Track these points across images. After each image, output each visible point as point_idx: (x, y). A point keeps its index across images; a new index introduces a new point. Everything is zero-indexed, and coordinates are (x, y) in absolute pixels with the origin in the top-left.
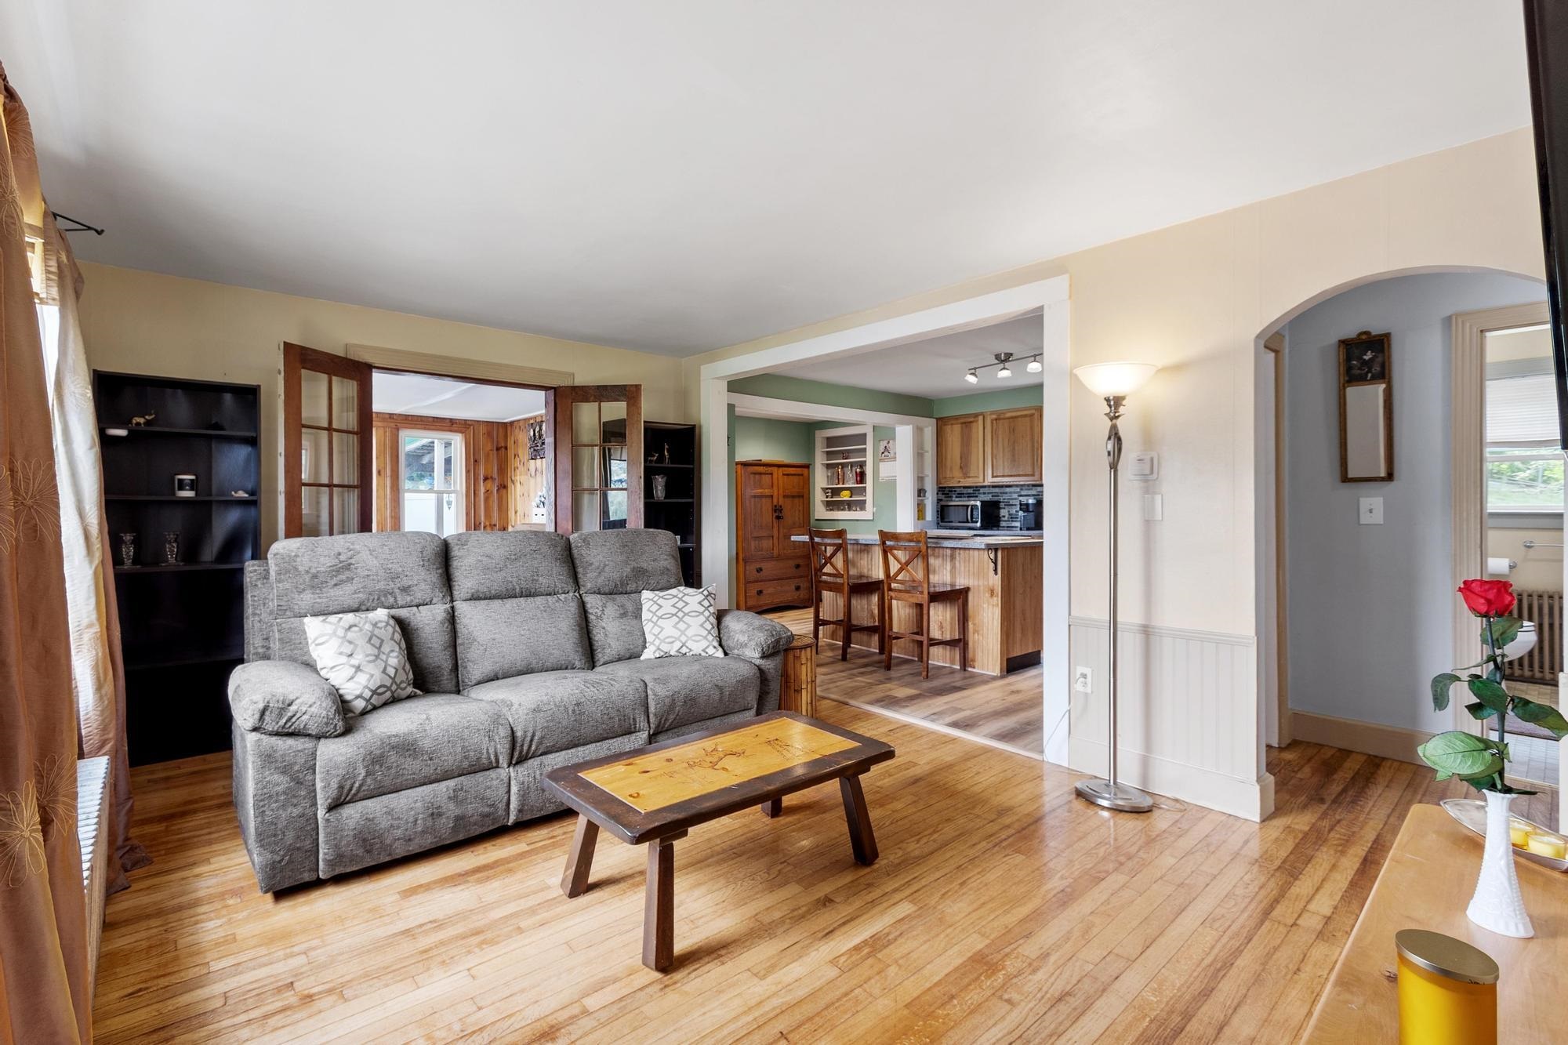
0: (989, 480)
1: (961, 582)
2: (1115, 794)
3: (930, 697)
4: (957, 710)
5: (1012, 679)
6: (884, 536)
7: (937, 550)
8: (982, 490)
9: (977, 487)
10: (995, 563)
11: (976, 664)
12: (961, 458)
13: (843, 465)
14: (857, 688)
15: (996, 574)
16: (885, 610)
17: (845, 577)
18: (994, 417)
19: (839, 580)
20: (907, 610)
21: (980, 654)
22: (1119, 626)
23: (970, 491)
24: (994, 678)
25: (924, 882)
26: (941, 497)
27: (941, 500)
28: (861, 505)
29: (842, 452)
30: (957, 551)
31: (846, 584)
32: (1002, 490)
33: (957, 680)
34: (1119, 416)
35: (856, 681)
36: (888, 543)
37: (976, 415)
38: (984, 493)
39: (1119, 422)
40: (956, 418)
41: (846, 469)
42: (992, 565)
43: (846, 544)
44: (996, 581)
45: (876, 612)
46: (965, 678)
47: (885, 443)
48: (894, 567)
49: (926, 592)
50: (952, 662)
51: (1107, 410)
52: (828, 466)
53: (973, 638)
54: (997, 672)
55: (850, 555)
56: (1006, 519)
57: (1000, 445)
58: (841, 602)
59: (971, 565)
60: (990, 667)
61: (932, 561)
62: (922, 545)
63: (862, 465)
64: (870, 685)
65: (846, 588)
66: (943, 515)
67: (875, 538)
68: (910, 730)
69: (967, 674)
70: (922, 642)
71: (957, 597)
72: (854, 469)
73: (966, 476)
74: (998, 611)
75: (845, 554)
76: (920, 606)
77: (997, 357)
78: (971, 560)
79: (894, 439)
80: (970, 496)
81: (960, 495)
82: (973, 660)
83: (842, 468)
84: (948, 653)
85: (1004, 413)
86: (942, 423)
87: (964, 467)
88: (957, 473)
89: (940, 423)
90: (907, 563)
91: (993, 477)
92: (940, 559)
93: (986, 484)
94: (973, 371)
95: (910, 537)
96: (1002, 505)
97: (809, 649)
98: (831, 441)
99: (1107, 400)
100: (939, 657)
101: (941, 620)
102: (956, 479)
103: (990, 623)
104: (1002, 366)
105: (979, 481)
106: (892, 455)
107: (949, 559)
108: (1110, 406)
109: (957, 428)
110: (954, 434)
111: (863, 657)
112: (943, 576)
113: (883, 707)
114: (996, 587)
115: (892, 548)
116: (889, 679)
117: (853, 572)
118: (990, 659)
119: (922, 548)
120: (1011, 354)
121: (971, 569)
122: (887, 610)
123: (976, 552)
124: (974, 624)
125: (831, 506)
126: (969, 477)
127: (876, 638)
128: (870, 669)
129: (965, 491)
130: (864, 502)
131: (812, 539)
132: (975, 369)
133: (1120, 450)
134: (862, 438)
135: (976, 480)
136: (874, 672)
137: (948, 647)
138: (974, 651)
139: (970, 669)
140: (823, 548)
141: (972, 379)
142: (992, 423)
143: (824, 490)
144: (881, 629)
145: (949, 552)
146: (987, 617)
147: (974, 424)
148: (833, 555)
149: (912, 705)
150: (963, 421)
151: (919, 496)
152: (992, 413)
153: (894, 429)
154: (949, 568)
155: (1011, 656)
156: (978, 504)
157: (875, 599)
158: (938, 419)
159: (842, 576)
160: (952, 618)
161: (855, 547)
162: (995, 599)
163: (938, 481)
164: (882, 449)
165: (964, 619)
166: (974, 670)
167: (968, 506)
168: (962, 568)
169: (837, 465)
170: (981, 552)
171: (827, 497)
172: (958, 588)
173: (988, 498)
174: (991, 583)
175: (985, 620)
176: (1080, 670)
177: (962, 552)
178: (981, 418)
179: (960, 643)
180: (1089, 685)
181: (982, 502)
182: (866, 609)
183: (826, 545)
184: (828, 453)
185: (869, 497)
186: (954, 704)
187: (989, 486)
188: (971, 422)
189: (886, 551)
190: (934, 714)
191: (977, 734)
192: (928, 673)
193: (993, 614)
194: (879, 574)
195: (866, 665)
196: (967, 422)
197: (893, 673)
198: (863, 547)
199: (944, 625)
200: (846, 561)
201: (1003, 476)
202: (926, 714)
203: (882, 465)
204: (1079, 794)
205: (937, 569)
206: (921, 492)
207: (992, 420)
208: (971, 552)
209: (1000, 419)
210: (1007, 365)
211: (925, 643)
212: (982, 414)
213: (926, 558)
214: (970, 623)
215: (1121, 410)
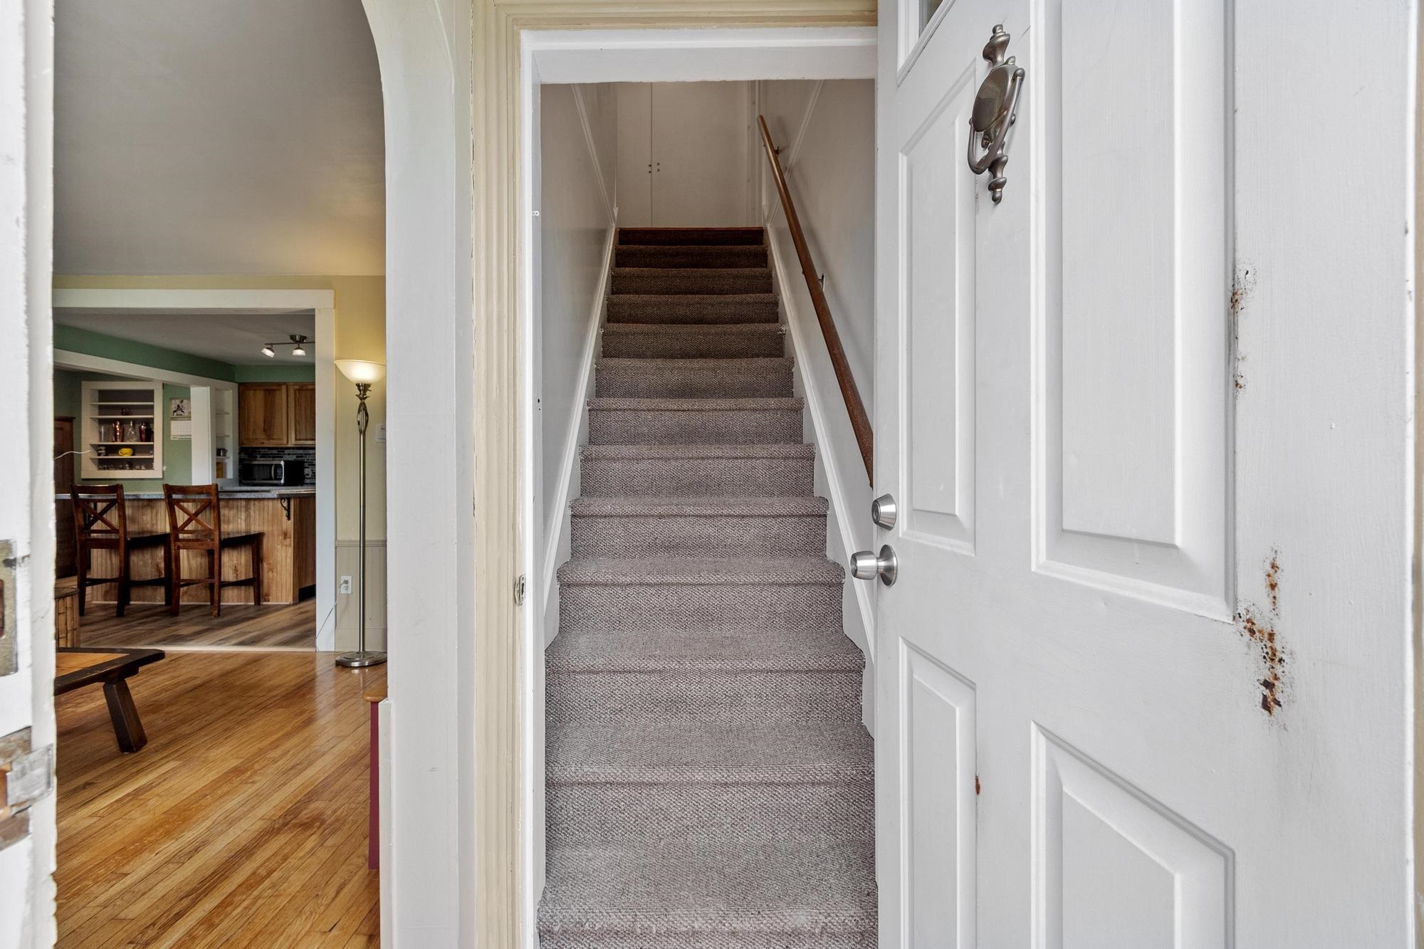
0: (292, 442)
1: (255, 529)
2: (364, 657)
3: (218, 629)
4: (245, 633)
5: (302, 604)
6: (169, 490)
7: (231, 502)
8: (286, 452)
9: (282, 448)
10: (288, 510)
11: (271, 598)
12: (265, 422)
13: (122, 422)
14: (134, 636)
15: (289, 519)
16: (172, 562)
17: (122, 531)
18: (297, 387)
19: (113, 536)
20: (199, 560)
21: (274, 588)
22: (366, 543)
23: (275, 452)
24: (287, 606)
25: (191, 746)
26: (243, 456)
27: (244, 459)
28: (148, 464)
29: (122, 407)
30: (252, 503)
31: (122, 540)
32: (306, 452)
33: (251, 613)
34: (366, 398)
35: (134, 631)
36: (174, 496)
37: (279, 385)
38: (289, 454)
39: (366, 401)
40: (260, 385)
41: (125, 426)
42: (285, 512)
43: (123, 500)
44: (289, 525)
45: (162, 565)
46: (259, 610)
47: (178, 402)
48: (181, 518)
49: (217, 539)
50: (247, 599)
51: (358, 393)
52: (101, 422)
53: (267, 576)
54: (290, 601)
55: (128, 512)
56: (310, 476)
57: (303, 413)
58: (116, 560)
59: (266, 513)
60: (284, 598)
61: (224, 512)
62: (213, 498)
63: (149, 423)
64: (152, 631)
65: (122, 544)
66: (247, 474)
67: (160, 493)
68: (193, 657)
69: (262, 607)
70: (213, 583)
71: (253, 542)
72: (137, 426)
73: (269, 437)
74: (290, 551)
75: (122, 509)
76: (210, 553)
77: (293, 337)
78: (266, 508)
79: (189, 398)
80: (274, 456)
81: (264, 456)
82: (268, 595)
83: (121, 425)
84: (243, 592)
85: (306, 385)
86: (244, 391)
87: (268, 429)
88: (261, 436)
89: (241, 388)
90: (197, 514)
91: (296, 439)
92: (235, 511)
93: (290, 445)
94: (270, 346)
95: (200, 490)
96: (306, 465)
97: (68, 599)
98: (104, 395)
99: (358, 385)
100: (232, 598)
101: (234, 564)
102: (260, 440)
103: (284, 560)
104: (296, 346)
105: (283, 443)
106: (186, 414)
107: (243, 509)
108: (360, 390)
109: (260, 395)
110: (257, 401)
111: (145, 611)
112: (236, 523)
113: (165, 644)
114: (289, 530)
115: (178, 501)
116: (176, 623)
117: (131, 528)
118: (284, 591)
119: (211, 499)
120: (305, 338)
121: (266, 516)
122: (173, 559)
123: (270, 503)
124: (269, 564)
125: (103, 464)
126: (273, 439)
127: (161, 591)
128: (155, 618)
129: (270, 452)
130: (152, 460)
131: (75, 496)
132: (272, 344)
133: (367, 421)
134: (149, 395)
135: (280, 442)
136: (158, 620)
137: (243, 588)
138: (269, 586)
139: (265, 603)
140: (92, 505)
141: (269, 353)
142: (295, 394)
143: (96, 448)
144: (170, 580)
145: (243, 503)
146: (281, 557)
147: (278, 392)
148: (105, 511)
149: (198, 638)
150: (267, 388)
151: (218, 454)
152: (295, 384)
153: (189, 388)
154: (243, 516)
155: (304, 586)
156: (282, 463)
157: (161, 553)
158: (240, 384)
159: (116, 531)
160: (247, 561)
161: (136, 503)
162: (288, 540)
163: (241, 442)
164: (174, 407)
165: (258, 560)
166: (269, 603)
167: (271, 465)
168: (257, 517)
169: (115, 421)
170: (275, 502)
171: (99, 454)
172: (252, 533)
173: (292, 458)
174: (284, 528)
175: (279, 559)
176: (344, 578)
177: (256, 503)
178: (284, 387)
179: (255, 582)
180: (350, 587)
181: (284, 461)
182: (147, 564)
183: (95, 502)
184: (100, 407)
185: (158, 456)
186: (243, 630)
187: (293, 448)
188: (274, 390)
189: (171, 505)
190: (222, 640)
191: (262, 646)
192: (220, 612)
193: (286, 552)
194: (164, 527)
195: (147, 617)
196: (270, 390)
197: (180, 618)
198: (145, 503)
199: (239, 568)
200: (123, 517)
201: (306, 440)
202: (213, 641)
203: (173, 424)
204: (338, 664)
205: (231, 518)
206: (220, 452)
207: (295, 391)
208: (266, 502)
209: (302, 390)
210: (301, 345)
211: (217, 584)
212: (285, 383)
213: (217, 509)
214: (265, 564)
215: (368, 393)
